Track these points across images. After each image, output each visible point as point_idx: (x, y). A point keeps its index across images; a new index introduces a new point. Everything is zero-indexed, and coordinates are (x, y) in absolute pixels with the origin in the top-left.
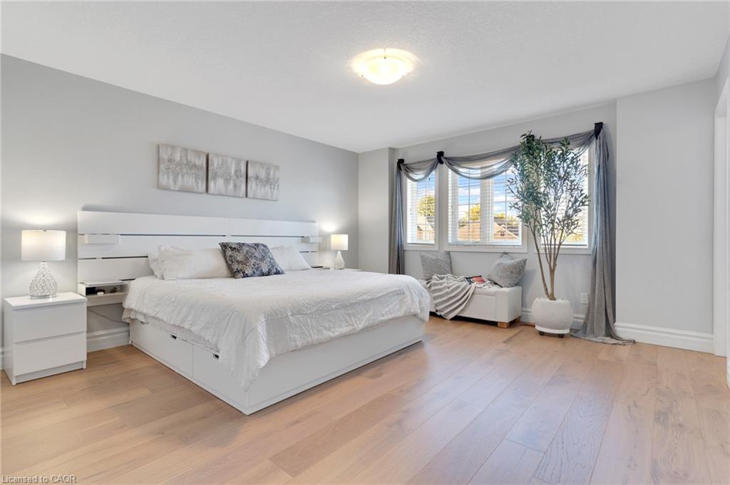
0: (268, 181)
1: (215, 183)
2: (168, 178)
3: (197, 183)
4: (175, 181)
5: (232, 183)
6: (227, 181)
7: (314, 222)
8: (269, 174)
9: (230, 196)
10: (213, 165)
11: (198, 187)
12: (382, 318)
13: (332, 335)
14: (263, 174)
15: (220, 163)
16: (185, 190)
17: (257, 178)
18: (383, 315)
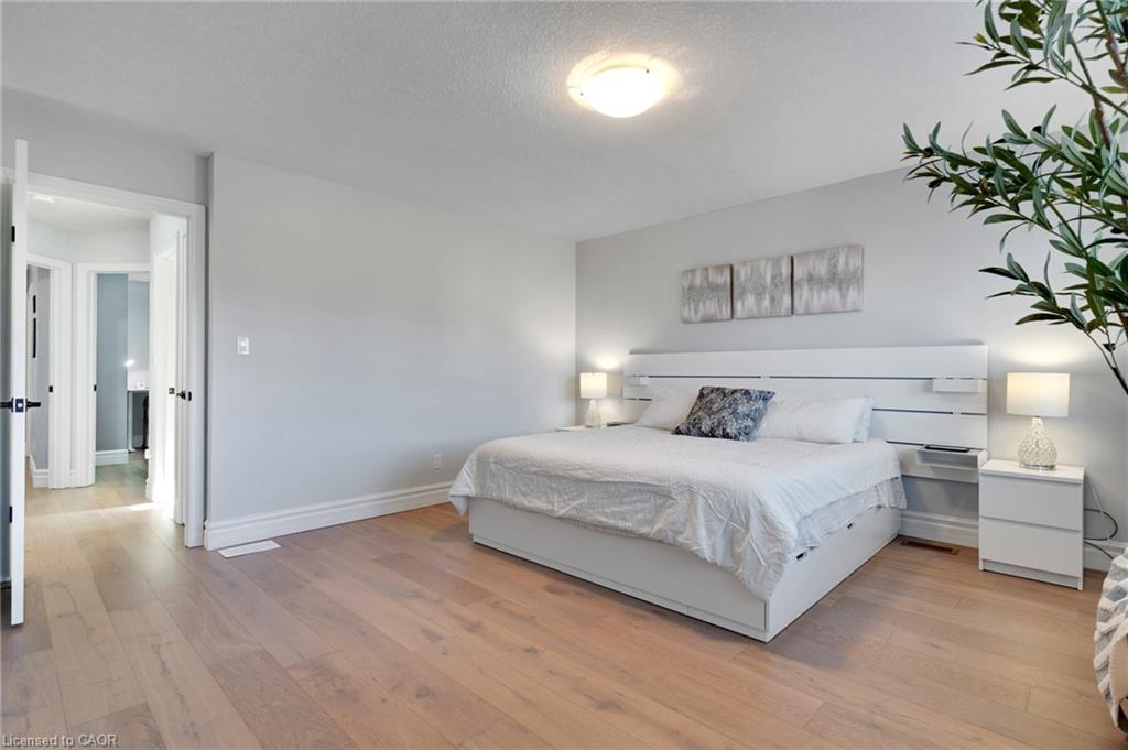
0: (835, 279)
1: (743, 304)
2: (690, 309)
3: (720, 307)
4: (696, 312)
5: (767, 297)
6: (759, 297)
7: (981, 343)
8: (835, 266)
9: (766, 317)
10: (739, 278)
11: (721, 312)
12: (603, 519)
13: (526, 503)
14: (822, 269)
15: (749, 272)
16: (708, 320)
17: (811, 278)
18: (606, 515)
